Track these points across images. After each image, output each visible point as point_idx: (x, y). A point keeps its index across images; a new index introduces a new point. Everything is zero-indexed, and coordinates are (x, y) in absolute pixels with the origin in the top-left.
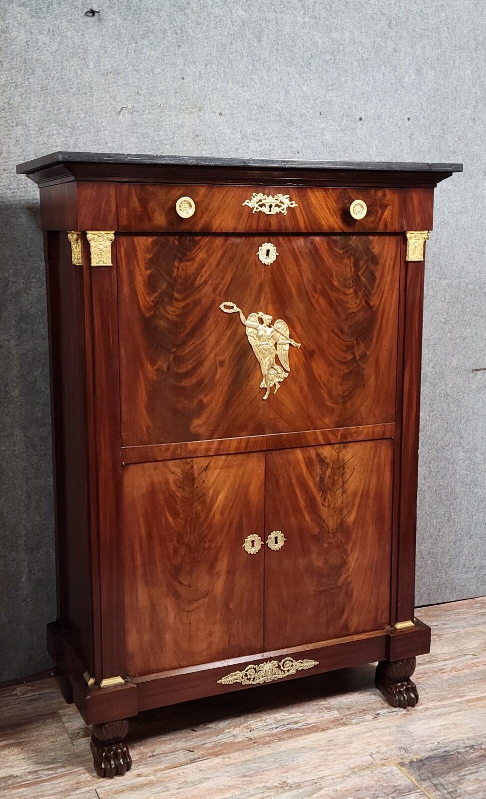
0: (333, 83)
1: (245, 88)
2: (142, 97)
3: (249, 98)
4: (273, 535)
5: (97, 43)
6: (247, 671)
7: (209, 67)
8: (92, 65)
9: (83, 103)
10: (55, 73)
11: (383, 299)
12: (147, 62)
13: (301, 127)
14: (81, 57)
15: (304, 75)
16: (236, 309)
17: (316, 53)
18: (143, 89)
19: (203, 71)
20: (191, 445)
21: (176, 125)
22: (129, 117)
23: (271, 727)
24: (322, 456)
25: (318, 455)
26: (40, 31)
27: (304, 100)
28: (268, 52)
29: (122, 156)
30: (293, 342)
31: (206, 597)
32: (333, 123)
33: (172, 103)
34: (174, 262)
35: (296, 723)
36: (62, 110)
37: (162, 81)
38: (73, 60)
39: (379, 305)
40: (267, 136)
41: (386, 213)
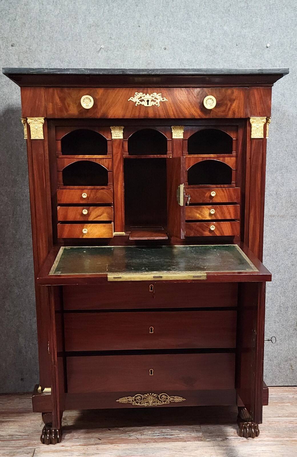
0: (246, 22)
1: (183, 30)
2: (113, 41)
3: (185, 37)
5: (84, 7)
6: (136, 397)
7: (157, 17)
8: (81, 22)
9: (75, 46)
10: (57, 28)
12: (116, 17)
13: (222, 55)
14: (74, 17)
15: (225, 19)
17: (234, 3)
18: (114, 35)
19: (153, 21)
21: (135, 57)
22: (105, 54)
26: (48, 3)
27: (224, 36)
28: (198, 5)
29: (42, 70)
32: (246, 51)
33: (132, 43)
36: (62, 51)
37: (126, 29)
38: (69, 20)
40: (197, 62)
41: (234, 105)
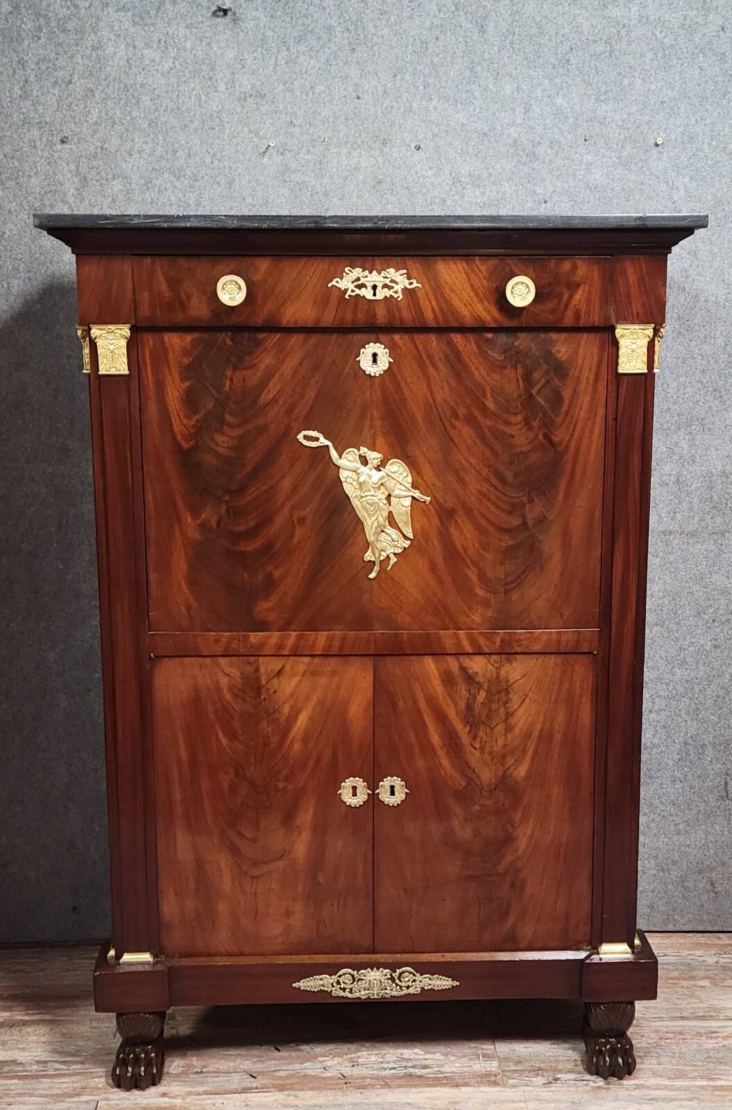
0: (608, 88)
1: (459, 105)
2: (297, 129)
3: (465, 121)
4: (387, 782)
5: (231, 54)
6: (340, 976)
7: (399, 77)
8: (222, 87)
9: (209, 142)
10: (168, 101)
11: (576, 433)
12: (305, 76)
13: (551, 161)
14: (207, 77)
15: (557, 80)
16: (323, 441)
17: (579, 44)
18: (299, 116)
19: (389, 85)
20: (255, 637)
21: (348, 168)
22: (278, 159)
23: (387, 1066)
24: (470, 671)
25: (463, 669)
26: (146, 44)
27: (557, 120)
28: (496, 49)
29: (126, 218)
30: (417, 494)
31: (280, 859)
32: (608, 153)
33: (341, 136)
34: (225, 369)
35: (425, 1067)
36: (179, 153)
37: (327, 104)
38: (194, 82)
39: (569, 441)
40: (493, 179)
41: (578, 296)
